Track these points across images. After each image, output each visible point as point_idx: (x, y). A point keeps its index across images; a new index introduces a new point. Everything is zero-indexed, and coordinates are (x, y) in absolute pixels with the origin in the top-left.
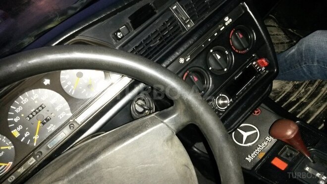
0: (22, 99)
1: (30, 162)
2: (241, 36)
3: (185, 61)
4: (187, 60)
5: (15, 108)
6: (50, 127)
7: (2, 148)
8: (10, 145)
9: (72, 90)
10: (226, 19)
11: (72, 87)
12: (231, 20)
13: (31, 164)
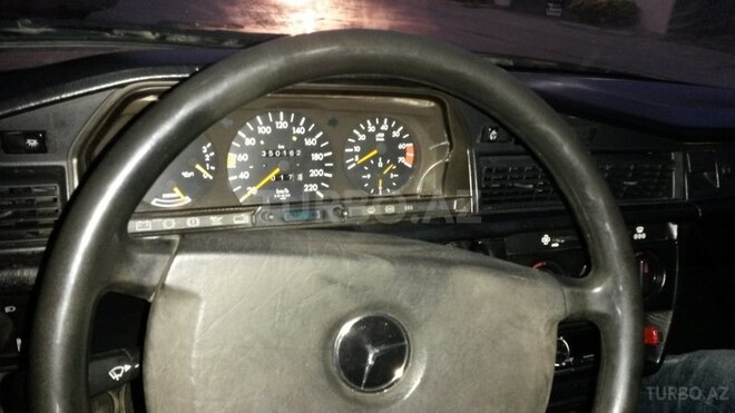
0: (282, 118)
1: (239, 219)
2: (646, 271)
3: (550, 243)
4: (553, 245)
5: (261, 123)
6: (282, 191)
7: (198, 167)
8: (210, 172)
9: (351, 163)
10: (640, 229)
11: (357, 157)
12: (644, 236)
13: (236, 222)
